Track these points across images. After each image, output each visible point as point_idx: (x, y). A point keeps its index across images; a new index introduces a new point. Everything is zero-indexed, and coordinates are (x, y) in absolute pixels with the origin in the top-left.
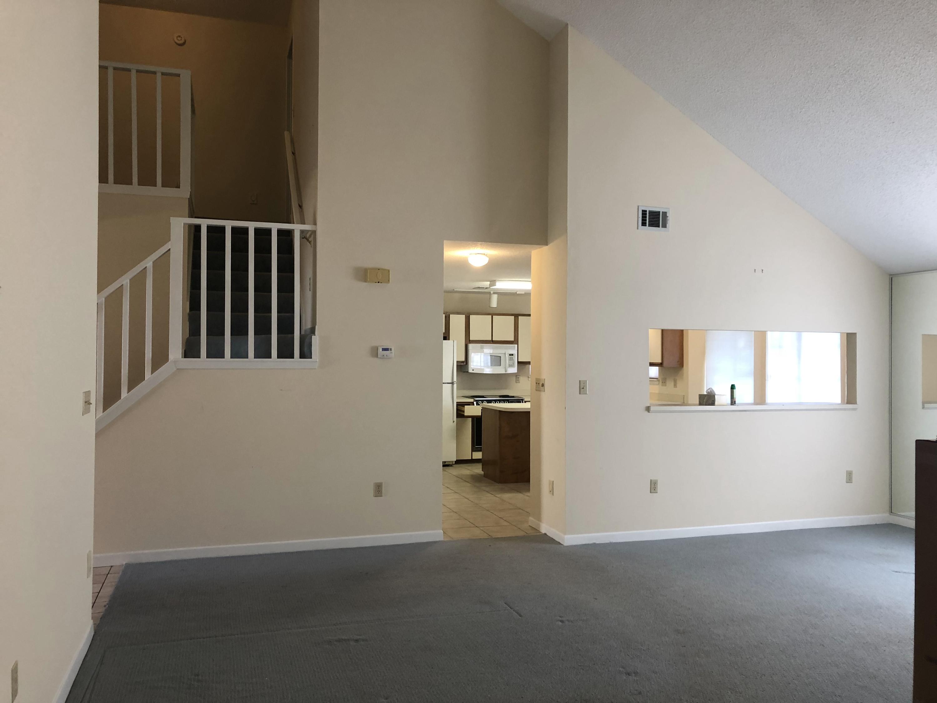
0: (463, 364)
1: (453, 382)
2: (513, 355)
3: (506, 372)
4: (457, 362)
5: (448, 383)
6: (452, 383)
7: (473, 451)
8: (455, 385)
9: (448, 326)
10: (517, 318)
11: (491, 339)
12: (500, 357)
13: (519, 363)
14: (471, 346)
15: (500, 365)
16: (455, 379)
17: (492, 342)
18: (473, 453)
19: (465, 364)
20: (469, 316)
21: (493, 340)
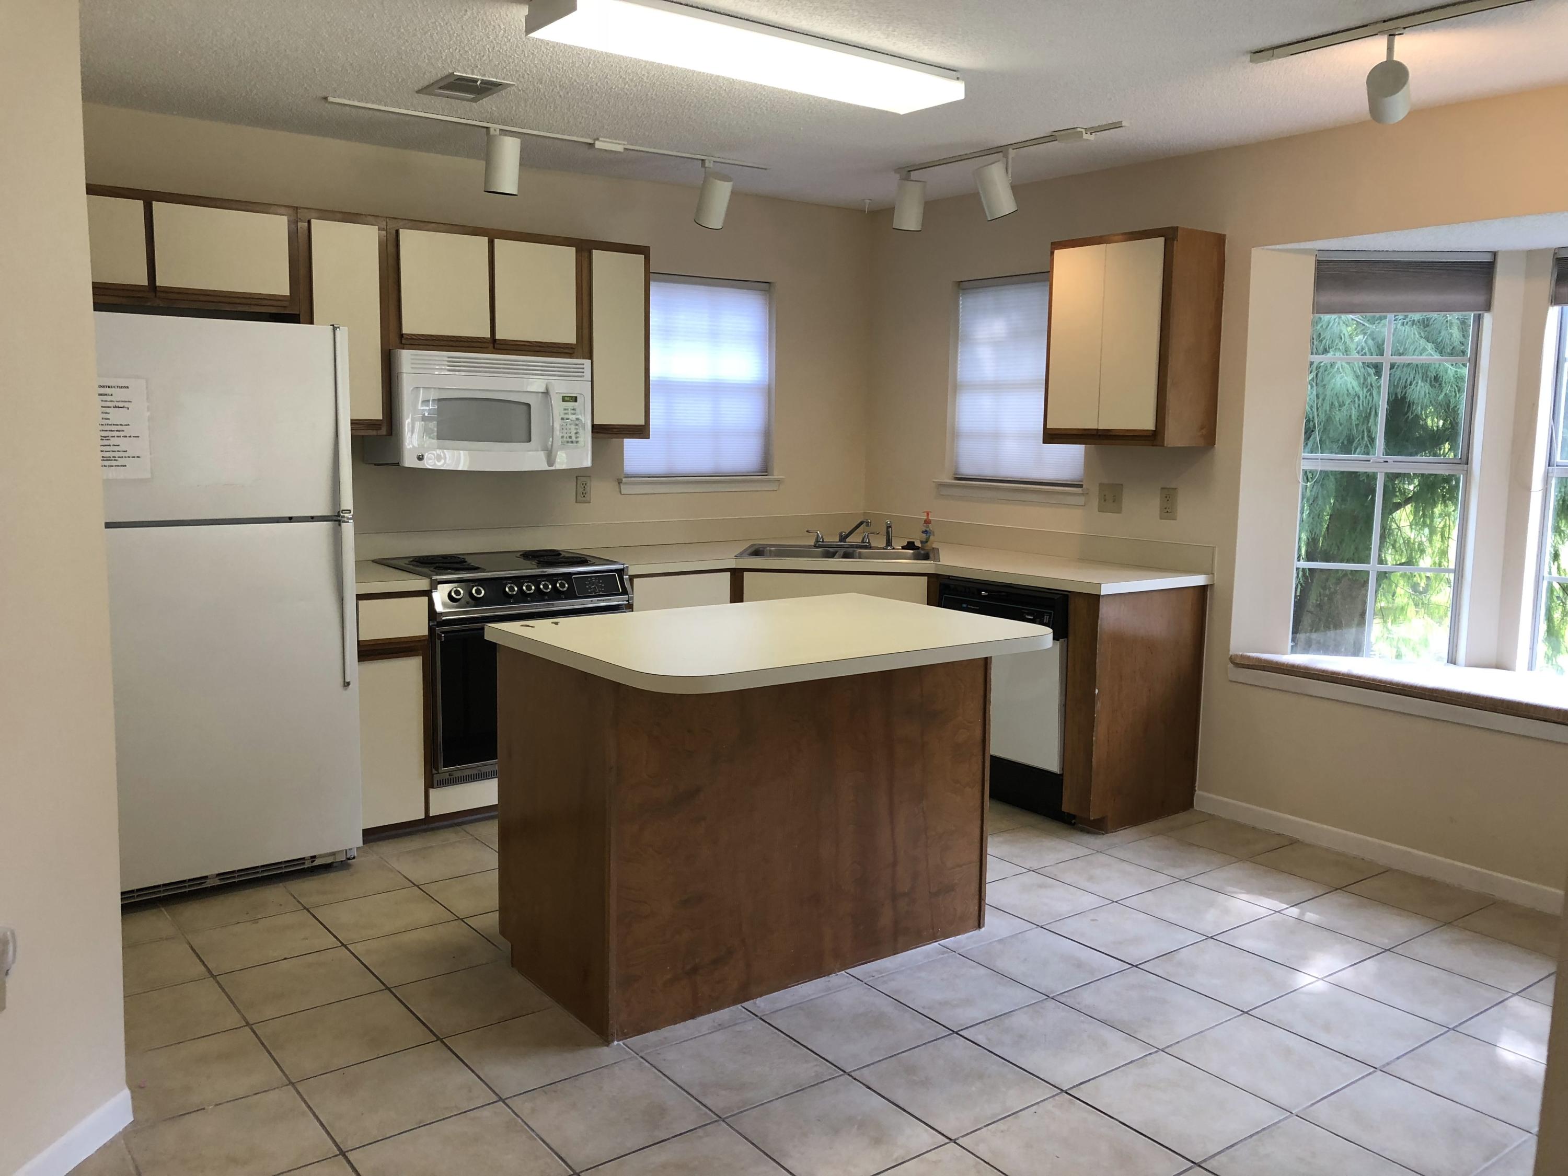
0: (374, 433)
1: (339, 515)
2: (575, 399)
3: (550, 462)
4: (354, 423)
5: (312, 519)
6: (336, 519)
7: (430, 784)
8: (348, 528)
9: (303, 272)
10: (586, 254)
11: (487, 335)
12: (529, 405)
13: (597, 429)
14: (407, 358)
15: (530, 440)
16: (347, 501)
17: (493, 345)
18: (432, 792)
19: (384, 431)
20: (397, 232)
21: (498, 337)
